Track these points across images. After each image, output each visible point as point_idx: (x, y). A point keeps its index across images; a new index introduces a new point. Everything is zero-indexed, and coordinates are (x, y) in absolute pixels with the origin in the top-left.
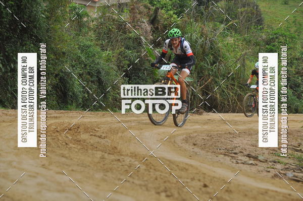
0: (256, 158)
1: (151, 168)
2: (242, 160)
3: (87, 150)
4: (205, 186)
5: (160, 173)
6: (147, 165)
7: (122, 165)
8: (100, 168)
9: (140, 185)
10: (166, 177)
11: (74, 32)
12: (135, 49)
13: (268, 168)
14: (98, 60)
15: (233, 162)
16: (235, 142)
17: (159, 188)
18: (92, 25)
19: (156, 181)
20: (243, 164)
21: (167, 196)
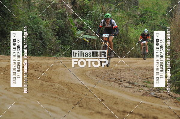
0: (133, 84)
1: (71, 90)
2: (125, 85)
3: (33, 79)
4: (102, 100)
5: (76, 93)
6: (69, 88)
7: (54, 88)
8: (40, 90)
9: (64, 100)
10: (80, 95)
11: (25, 9)
12: (63, 19)
13: (140, 90)
14: (40, 26)
15: (119, 86)
16: (121, 75)
17: (75, 102)
18: (36, 5)
19: (73, 97)
20: (126, 87)
21: (80, 107)
